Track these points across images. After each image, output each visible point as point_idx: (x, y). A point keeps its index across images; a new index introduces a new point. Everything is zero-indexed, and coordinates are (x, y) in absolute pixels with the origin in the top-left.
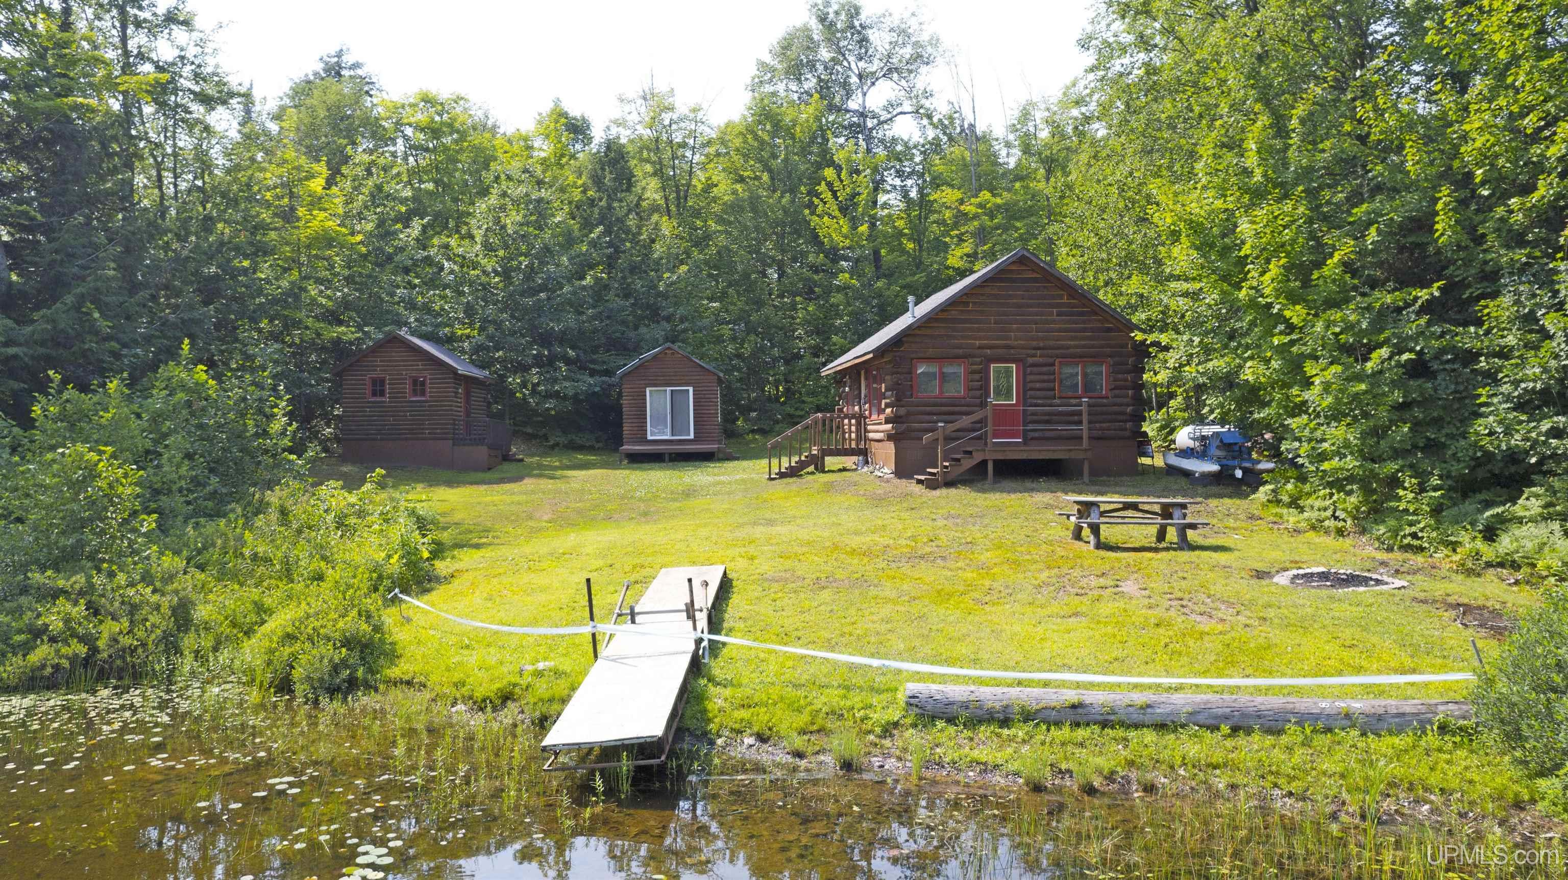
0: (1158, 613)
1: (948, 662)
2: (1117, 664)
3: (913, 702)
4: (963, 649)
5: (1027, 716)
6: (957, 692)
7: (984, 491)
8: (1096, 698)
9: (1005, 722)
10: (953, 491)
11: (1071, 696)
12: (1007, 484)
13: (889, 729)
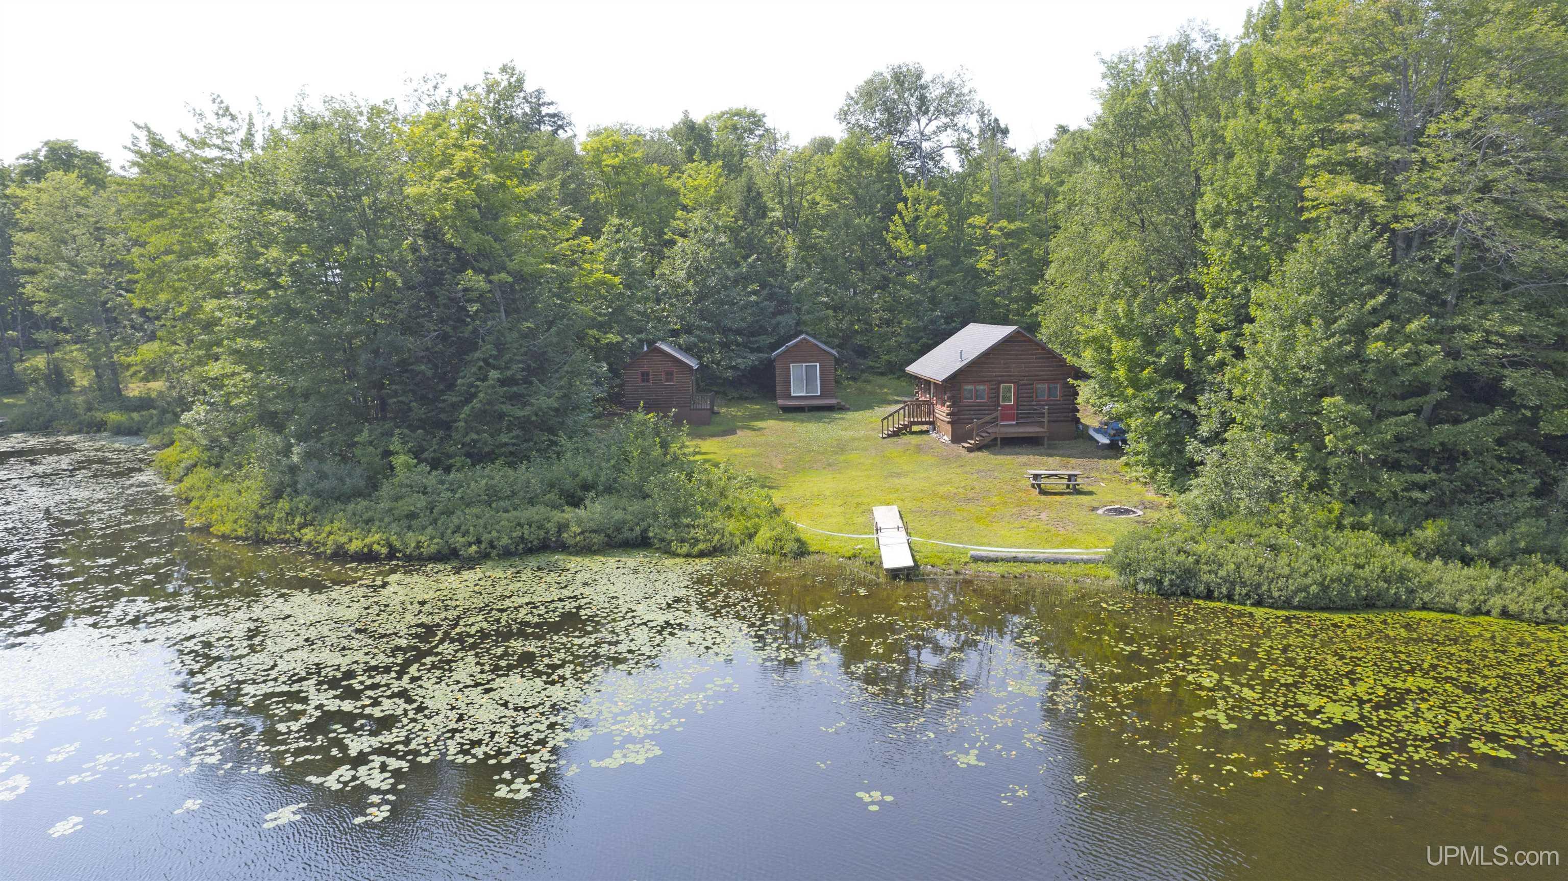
0: (1049, 527)
1: (981, 545)
2: (1029, 545)
3: (972, 556)
4: (985, 540)
5: (1002, 560)
6: (984, 554)
7: (995, 454)
8: (1020, 555)
9: (996, 561)
10: (980, 454)
11: (1014, 555)
12: (1007, 449)
13: (966, 563)
